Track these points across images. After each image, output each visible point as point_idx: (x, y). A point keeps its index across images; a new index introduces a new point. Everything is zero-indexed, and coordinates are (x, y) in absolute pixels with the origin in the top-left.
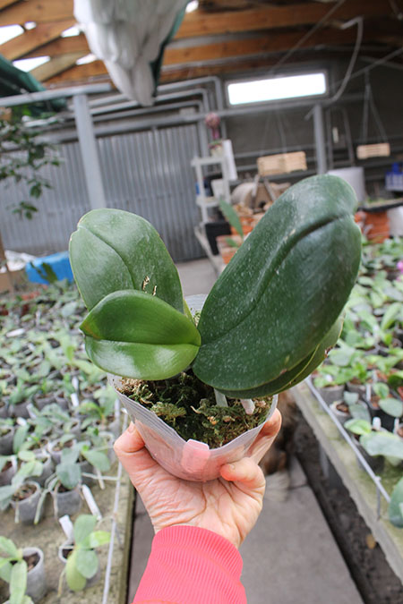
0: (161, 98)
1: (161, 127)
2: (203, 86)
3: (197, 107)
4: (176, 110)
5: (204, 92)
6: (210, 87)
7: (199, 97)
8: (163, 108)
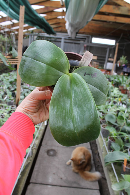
0: (77, 37)
1: (75, 43)
2: (87, 37)
3: (84, 41)
4: (79, 41)
5: (87, 38)
6: (88, 37)
7: (85, 39)
8: (77, 39)
